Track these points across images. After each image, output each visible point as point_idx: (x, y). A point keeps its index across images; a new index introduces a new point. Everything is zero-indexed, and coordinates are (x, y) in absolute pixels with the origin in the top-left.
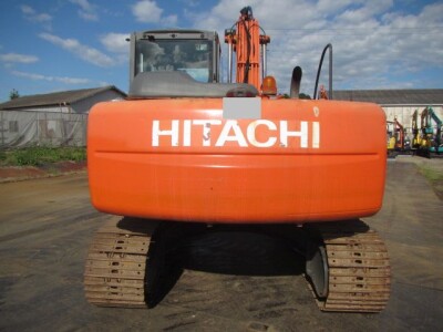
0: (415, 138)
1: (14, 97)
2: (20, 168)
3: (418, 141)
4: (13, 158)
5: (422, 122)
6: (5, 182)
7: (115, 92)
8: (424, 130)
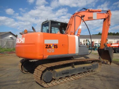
7: (11, 33)
8: (87, 44)
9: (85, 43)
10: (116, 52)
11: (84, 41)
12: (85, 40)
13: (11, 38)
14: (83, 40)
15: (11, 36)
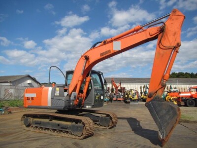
3: (143, 96)
7: (29, 77)
8: (145, 93)
9: (143, 91)
10: (188, 104)
11: (141, 88)
12: (143, 86)
13: (29, 84)
15: (29, 81)
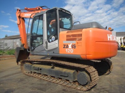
0: (121, 45)
1: (6, 36)
2: (9, 55)
3: (122, 46)
4: (7, 53)
5: (123, 41)
6: (5, 60)
12: (122, 38)
14: (120, 38)
